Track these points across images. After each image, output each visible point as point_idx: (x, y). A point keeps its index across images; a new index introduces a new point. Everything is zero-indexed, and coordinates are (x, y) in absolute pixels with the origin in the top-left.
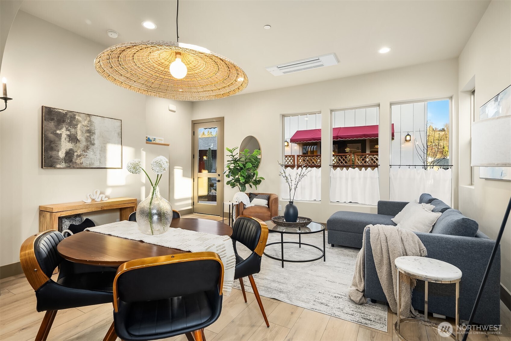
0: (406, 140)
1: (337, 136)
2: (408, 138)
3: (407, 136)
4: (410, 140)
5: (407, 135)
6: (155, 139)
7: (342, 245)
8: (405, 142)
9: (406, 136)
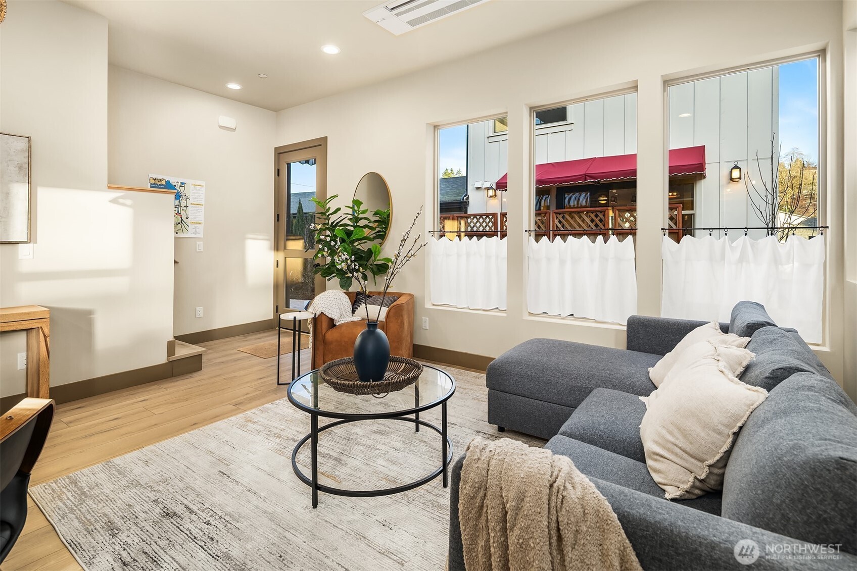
0: (731, 179)
1: (585, 175)
2: (736, 174)
3: (733, 170)
4: (740, 178)
5: (734, 168)
6: (183, 183)
7: (520, 431)
8: (729, 183)
9: (731, 172)
